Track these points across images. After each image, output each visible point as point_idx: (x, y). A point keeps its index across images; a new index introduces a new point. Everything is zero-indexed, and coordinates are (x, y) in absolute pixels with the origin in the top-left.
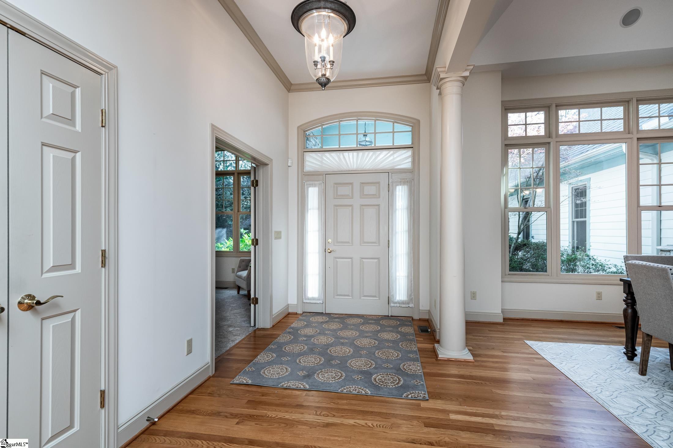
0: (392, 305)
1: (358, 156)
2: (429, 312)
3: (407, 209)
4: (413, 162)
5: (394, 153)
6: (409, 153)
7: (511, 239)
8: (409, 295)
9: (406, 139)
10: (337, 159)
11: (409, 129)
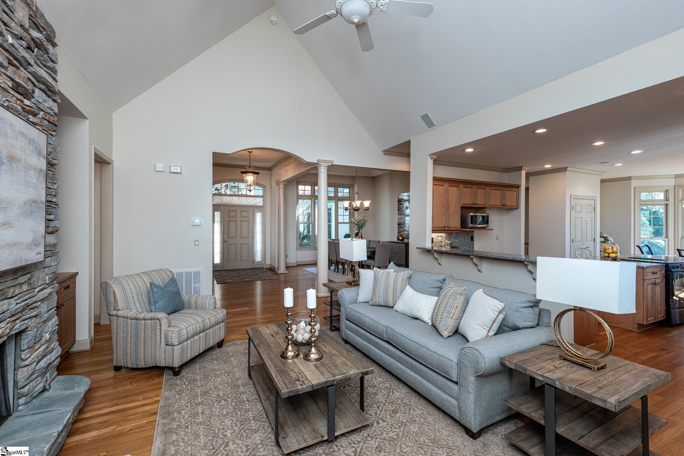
0: (255, 263)
1: (239, 198)
2: (270, 265)
3: (261, 222)
4: (264, 203)
5: (255, 199)
6: (261, 199)
7: (300, 234)
8: (262, 258)
9: (261, 193)
10: (229, 199)
11: (262, 189)
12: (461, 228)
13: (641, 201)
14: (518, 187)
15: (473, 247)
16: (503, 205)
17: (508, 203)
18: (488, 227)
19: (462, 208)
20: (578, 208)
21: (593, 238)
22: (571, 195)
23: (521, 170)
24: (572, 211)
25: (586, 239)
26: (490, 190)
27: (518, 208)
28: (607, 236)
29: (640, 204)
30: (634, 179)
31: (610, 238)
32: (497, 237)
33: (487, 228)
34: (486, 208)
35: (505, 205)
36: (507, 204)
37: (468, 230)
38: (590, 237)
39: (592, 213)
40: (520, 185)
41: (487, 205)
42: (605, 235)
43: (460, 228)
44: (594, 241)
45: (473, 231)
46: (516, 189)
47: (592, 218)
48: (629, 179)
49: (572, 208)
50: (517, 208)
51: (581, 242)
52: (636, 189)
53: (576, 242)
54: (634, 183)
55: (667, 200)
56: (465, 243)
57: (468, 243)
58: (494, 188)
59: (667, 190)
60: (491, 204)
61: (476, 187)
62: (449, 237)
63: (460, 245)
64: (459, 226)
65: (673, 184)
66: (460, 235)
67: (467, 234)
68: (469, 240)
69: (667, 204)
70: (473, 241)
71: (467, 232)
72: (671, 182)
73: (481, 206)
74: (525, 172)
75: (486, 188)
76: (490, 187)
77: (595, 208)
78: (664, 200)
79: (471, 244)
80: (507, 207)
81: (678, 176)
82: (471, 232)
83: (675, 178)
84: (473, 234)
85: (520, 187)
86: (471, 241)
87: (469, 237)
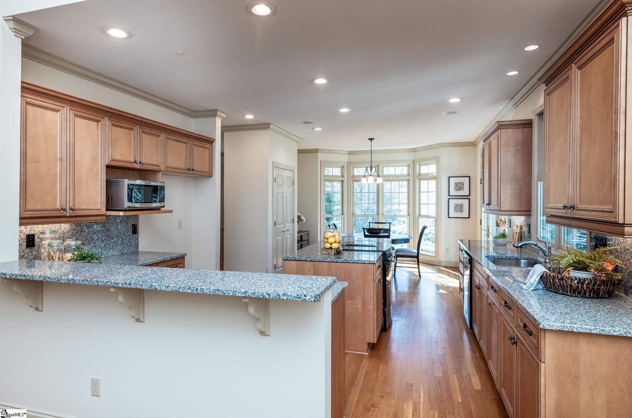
12: (107, 210)
13: (325, 176)
14: (211, 142)
15: (137, 245)
16: (189, 169)
17: (197, 166)
18: (163, 207)
19: (108, 167)
20: (279, 180)
21: (292, 218)
22: (273, 162)
23: (215, 115)
24: (274, 183)
25: (287, 221)
26: (168, 140)
27: (211, 177)
28: (300, 215)
29: (325, 180)
30: (321, 152)
31: (303, 218)
32: (181, 224)
33: (162, 209)
34: (160, 171)
35: (192, 170)
36: (195, 168)
37: (121, 213)
38: (289, 219)
39: (291, 187)
40: (214, 140)
41: (162, 168)
43: (103, 211)
44: (293, 222)
45: (137, 216)
46: (208, 146)
47: (291, 194)
48: (316, 151)
49: (275, 180)
50: (209, 175)
51: (282, 224)
52: (322, 162)
53: (278, 224)
54: (321, 157)
55: (343, 176)
56: (121, 239)
57: (125, 237)
58: (175, 137)
59: (342, 167)
60: (168, 165)
61: (140, 130)
62: (79, 231)
63: (109, 244)
64: (103, 206)
65: (347, 161)
66: (108, 223)
67: (124, 222)
68: (128, 234)
69: (342, 181)
70: (137, 234)
71: (125, 217)
72: (345, 159)
73: (150, 168)
74: (220, 120)
75: (159, 134)
76: (167, 135)
77: (293, 181)
78: (341, 176)
79: (132, 240)
80: (195, 173)
81: (350, 153)
82: (132, 218)
83: (348, 154)
84: (136, 221)
85: (213, 143)
86: (132, 233)
87: (130, 227)
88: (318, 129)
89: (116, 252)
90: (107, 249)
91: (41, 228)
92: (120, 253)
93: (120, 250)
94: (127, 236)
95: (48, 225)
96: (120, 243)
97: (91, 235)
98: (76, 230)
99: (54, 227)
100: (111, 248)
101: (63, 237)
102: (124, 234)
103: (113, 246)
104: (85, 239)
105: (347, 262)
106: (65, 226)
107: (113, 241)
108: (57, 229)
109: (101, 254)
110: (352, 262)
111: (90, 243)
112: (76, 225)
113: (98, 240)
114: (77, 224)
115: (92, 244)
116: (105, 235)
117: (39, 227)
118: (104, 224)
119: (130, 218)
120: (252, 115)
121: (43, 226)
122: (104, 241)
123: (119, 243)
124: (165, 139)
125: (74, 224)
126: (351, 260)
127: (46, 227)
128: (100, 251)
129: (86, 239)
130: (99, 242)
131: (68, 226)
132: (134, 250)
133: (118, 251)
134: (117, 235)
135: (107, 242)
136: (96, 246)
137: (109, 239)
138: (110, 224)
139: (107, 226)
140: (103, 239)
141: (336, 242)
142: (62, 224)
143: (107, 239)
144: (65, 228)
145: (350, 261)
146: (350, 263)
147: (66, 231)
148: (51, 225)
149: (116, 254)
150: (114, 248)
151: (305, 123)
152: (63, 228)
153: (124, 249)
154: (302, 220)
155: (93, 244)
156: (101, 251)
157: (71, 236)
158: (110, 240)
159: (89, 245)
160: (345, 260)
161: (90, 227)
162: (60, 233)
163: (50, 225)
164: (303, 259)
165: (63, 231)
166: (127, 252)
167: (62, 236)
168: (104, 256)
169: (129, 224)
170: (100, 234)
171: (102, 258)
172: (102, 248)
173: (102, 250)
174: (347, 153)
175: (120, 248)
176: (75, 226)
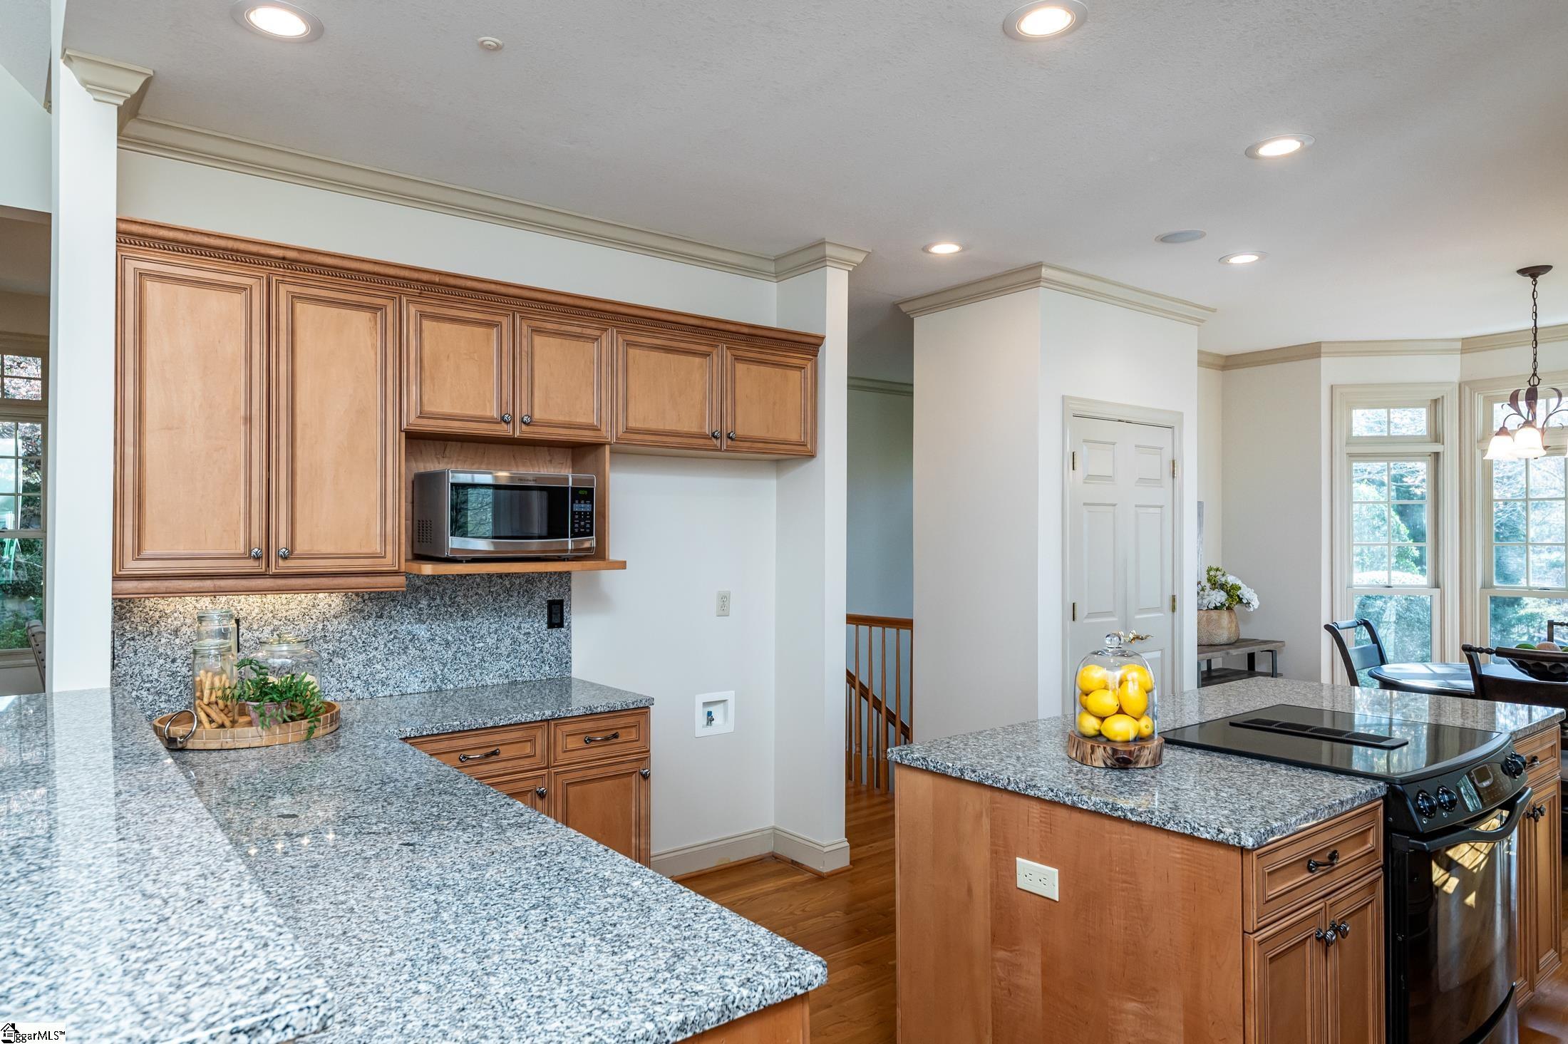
12: (421, 560)
13: (1351, 441)
14: (809, 346)
15: (564, 661)
16: (714, 436)
17: (748, 426)
19: (413, 437)
21: (1169, 592)
22: (1062, 398)
24: (1070, 472)
25: (1138, 602)
26: (632, 351)
27: (812, 456)
28: (1239, 583)
29: (1351, 455)
31: (1247, 593)
32: (724, 600)
34: (605, 444)
35: (730, 436)
36: (739, 433)
39: (1158, 486)
40: (823, 338)
41: (607, 434)
42: (1231, 580)
44: (1174, 609)
45: (564, 577)
47: (1161, 507)
48: (1312, 351)
49: (1070, 459)
50: (803, 451)
52: (1337, 392)
53: (1090, 615)
54: (1331, 370)
55: (1437, 437)
56: (508, 642)
57: (521, 636)
58: (657, 338)
59: (1436, 401)
60: (632, 424)
61: (524, 324)
62: (371, 614)
63: (468, 654)
64: (389, 548)
65: (1456, 378)
66: (465, 595)
67: (519, 593)
68: (532, 626)
69: (1437, 455)
70: (563, 627)
71: (523, 580)
72: (1448, 370)
73: (561, 435)
74: (844, 276)
75: (597, 333)
76: (626, 333)
77: (1173, 462)
78: (1429, 439)
79: (547, 645)
80: (741, 447)
81: (1470, 345)
82: (548, 582)
83: (1463, 351)
84: (562, 590)
85: (821, 348)
86: (545, 626)
87: (538, 607)
88: (1243, 259)
89: (491, 676)
90: (461, 667)
91: (258, 604)
92: (506, 681)
93: (507, 671)
94: (529, 633)
95: (278, 596)
96: (506, 653)
97: (409, 626)
98: (362, 611)
99: (297, 602)
100: (475, 665)
101: (323, 629)
102: (519, 628)
103: (483, 660)
104: (392, 636)
105: (1116, 814)
106: (328, 600)
107: (482, 644)
108: (305, 608)
109: (442, 681)
110: (1138, 819)
111: (407, 647)
112: (362, 597)
113: (433, 640)
114: (366, 597)
115: (412, 651)
116: (457, 629)
117: (251, 600)
118: (450, 599)
119: (540, 581)
120: (956, 244)
121: (264, 600)
122: (453, 645)
123: (503, 650)
124: (621, 348)
125: (357, 594)
126: (1132, 811)
127: (273, 601)
128: (439, 673)
129: (395, 637)
130: (436, 647)
131: (337, 601)
132: (555, 673)
133: (501, 676)
134: (497, 630)
135: (462, 647)
136: (424, 659)
137: (468, 640)
138: (472, 596)
139: (462, 601)
140: (450, 638)
141: (1125, 709)
142: (321, 595)
143: (460, 640)
144: (330, 605)
145: (1129, 815)
146: (1130, 821)
147: (333, 612)
148: (288, 596)
149: (494, 681)
150: (487, 665)
151: (1165, 239)
152: (322, 606)
153: (518, 669)
154: (1245, 601)
155: (418, 652)
156: (442, 671)
157: (346, 627)
158: (471, 643)
159: (405, 652)
160: (1107, 804)
161: (405, 605)
162: (314, 617)
163: (284, 596)
164: (950, 770)
165: (324, 613)
166: (528, 679)
167: (320, 626)
168: (452, 686)
169: (538, 600)
170: (439, 626)
171: (447, 690)
172: (445, 665)
173: (446, 670)
174: (1459, 345)
175: (508, 667)
176: (360, 600)
